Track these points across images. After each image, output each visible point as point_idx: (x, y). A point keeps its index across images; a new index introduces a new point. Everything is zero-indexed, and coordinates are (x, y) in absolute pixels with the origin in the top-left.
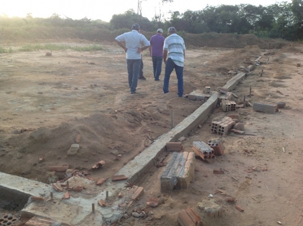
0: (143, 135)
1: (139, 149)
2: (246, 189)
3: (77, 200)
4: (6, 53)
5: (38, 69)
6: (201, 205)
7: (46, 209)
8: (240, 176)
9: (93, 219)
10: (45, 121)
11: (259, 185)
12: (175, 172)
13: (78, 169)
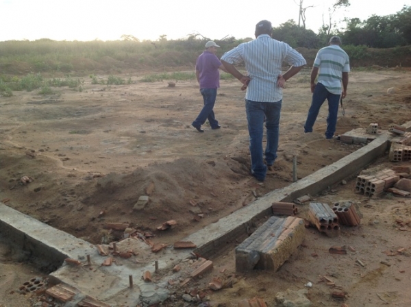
0: (246, 190)
1: (233, 208)
2: (373, 281)
3: (119, 268)
4: (124, 84)
5: (153, 103)
6: (280, 295)
7: (77, 276)
8: (372, 260)
9: (127, 296)
10: (133, 166)
11: (400, 276)
12: (259, 245)
13: (141, 229)
